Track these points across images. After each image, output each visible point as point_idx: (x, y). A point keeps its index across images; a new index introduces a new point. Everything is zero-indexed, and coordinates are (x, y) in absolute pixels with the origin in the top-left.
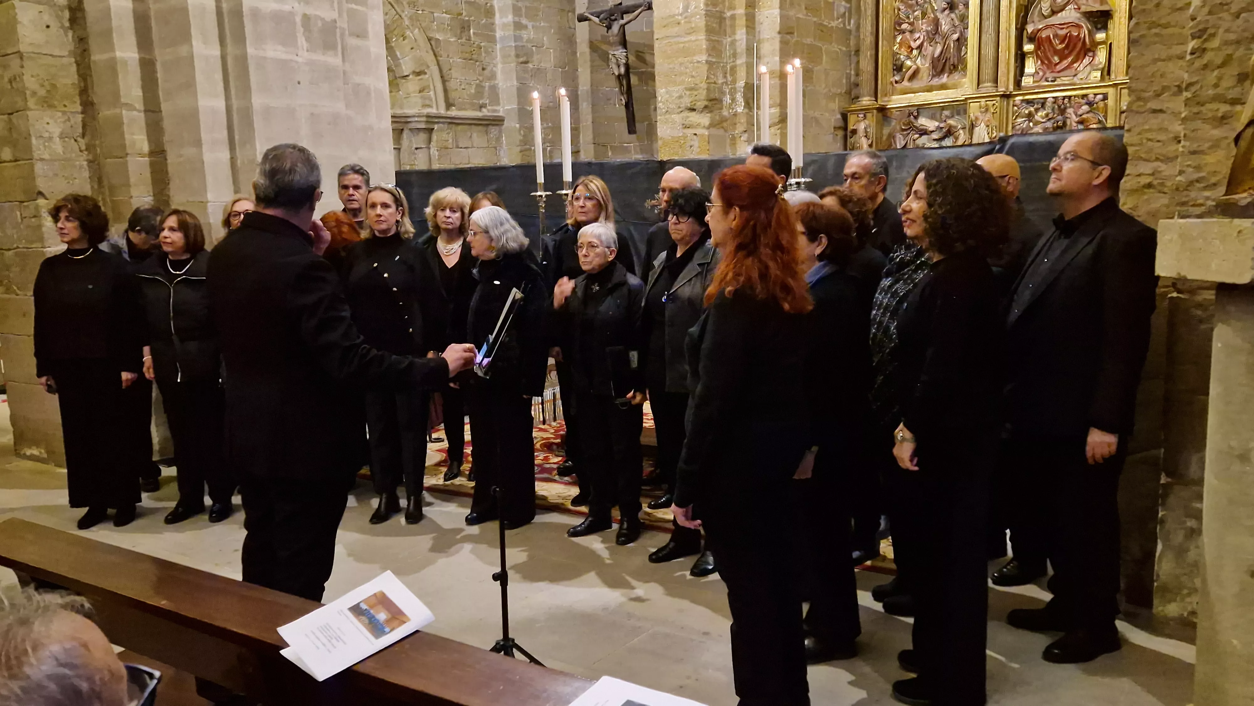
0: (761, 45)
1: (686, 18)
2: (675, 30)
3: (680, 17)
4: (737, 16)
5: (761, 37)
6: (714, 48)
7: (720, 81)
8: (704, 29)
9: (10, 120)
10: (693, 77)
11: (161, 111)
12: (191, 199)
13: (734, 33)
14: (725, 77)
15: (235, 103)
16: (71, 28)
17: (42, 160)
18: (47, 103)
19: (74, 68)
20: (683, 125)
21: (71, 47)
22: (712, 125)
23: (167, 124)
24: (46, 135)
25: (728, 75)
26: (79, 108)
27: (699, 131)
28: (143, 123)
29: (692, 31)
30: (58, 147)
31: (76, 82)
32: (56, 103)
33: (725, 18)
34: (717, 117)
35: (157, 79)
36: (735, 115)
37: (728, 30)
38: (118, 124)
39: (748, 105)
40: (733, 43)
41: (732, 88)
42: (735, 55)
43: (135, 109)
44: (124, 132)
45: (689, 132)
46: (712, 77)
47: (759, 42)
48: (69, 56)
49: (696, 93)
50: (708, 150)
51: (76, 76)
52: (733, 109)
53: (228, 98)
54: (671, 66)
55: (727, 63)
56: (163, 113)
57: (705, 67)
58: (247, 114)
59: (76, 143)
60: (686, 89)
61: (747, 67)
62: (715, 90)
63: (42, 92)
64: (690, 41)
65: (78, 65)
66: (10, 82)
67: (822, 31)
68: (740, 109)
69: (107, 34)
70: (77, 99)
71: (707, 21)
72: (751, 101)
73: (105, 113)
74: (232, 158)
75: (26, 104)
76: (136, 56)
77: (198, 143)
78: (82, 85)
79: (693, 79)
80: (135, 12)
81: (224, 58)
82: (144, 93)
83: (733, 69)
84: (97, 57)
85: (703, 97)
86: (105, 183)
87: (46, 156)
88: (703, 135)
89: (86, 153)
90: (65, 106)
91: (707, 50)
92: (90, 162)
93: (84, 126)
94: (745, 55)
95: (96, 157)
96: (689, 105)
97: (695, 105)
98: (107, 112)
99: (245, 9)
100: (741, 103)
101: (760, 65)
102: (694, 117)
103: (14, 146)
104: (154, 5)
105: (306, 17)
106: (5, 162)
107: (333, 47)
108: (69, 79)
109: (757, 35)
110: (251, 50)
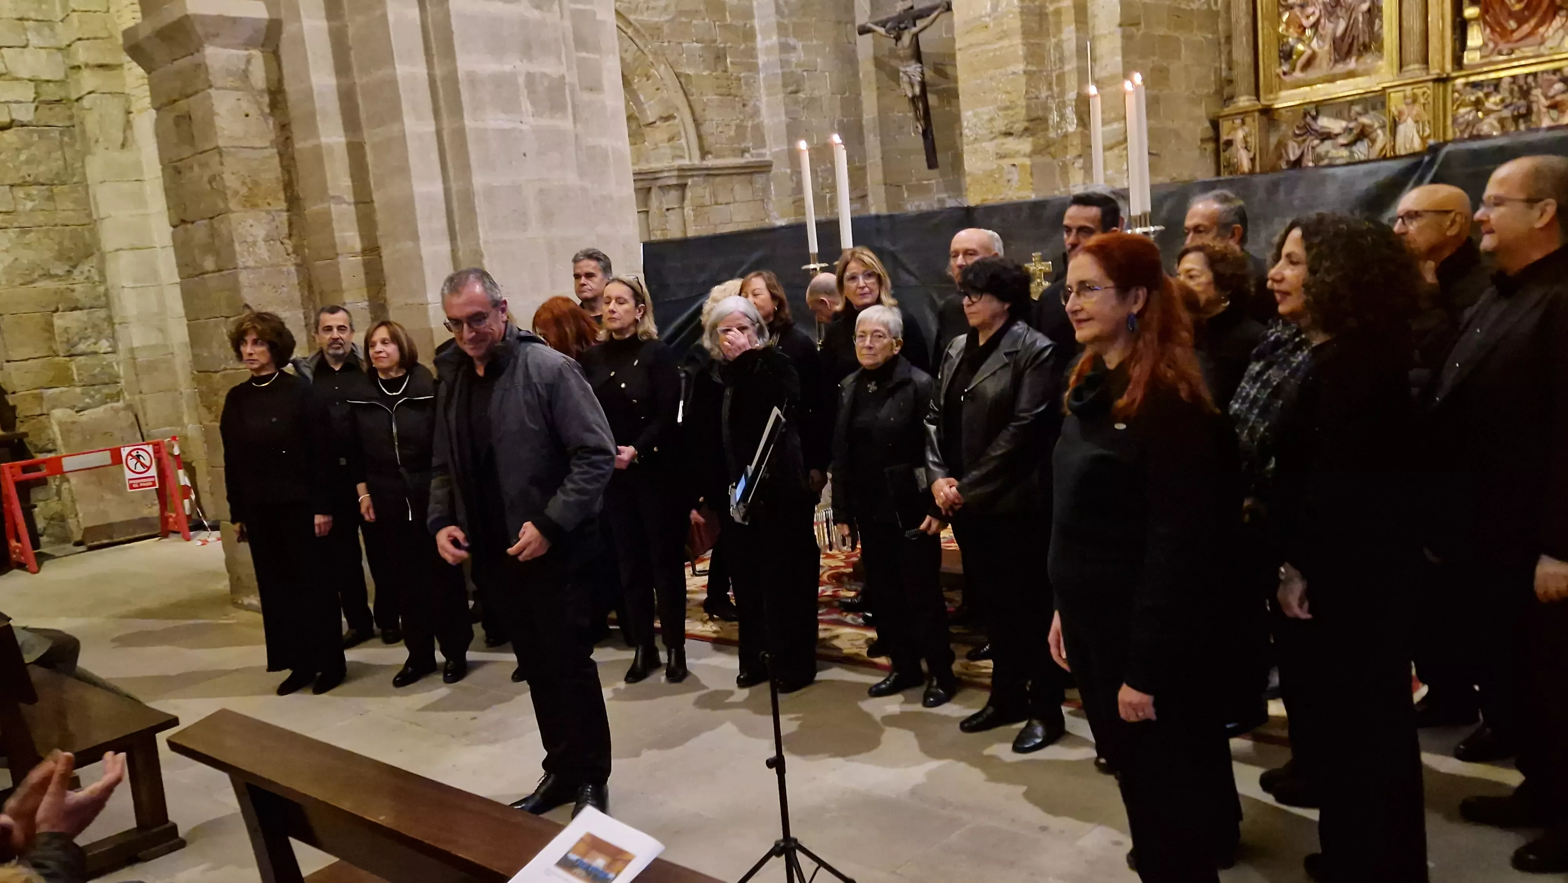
0: (1097, 44)
1: (995, 19)
2: (982, 36)
3: (987, 19)
4: (1063, 10)
5: (1097, 33)
6: (1034, 54)
7: (1044, 94)
8: (1020, 31)
9: (212, 225)
10: (1007, 92)
11: (372, 201)
12: (410, 301)
13: (1059, 30)
14: (1050, 88)
15: (454, 186)
16: (272, 113)
17: (247, 268)
18: (250, 203)
19: (277, 160)
20: (997, 154)
21: (272, 136)
22: (1036, 151)
23: (380, 217)
24: (250, 239)
25: (1054, 86)
26: (284, 205)
27: (1017, 161)
28: (353, 217)
29: (1004, 35)
30: (263, 251)
31: (280, 175)
32: (260, 202)
33: (1047, 14)
34: (1042, 141)
35: (367, 166)
36: (1066, 136)
37: (1052, 30)
38: (326, 222)
39: (1082, 121)
40: (1059, 46)
41: (1059, 102)
42: (1062, 60)
43: (345, 202)
44: (333, 229)
45: (1006, 163)
46: (1033, 90)
47: (1093, 40)
48: (272, 147)
49: (1011, 112)
50: (1032, 184)
51: (279, 169)
52: (1062, 129)
53: (445, 180)
54: (979, 81)
55: (1051, 70)
56: (375, 204)
57: (1023, 80)
58: (468, 197)
59: (282, 247)
60: (1000, 109)
61: (1079, 73)
62: (1037, 106)
63: (244, 191)
64: (1001, 48)
65: (281, 155)
66: (210, 182)
67: (1178, 17)
68: (1072, 127)
69: (311, 117)
70: (282, 195)
71: (1022, 20)
72: (1085, 117)
73: (312, 208)
74: (454, 250)
75: (228, 206)
76: (343, 140)
77: (415, 236)
78: (286, 177)
79: (1008, 95)
80: (339, 89)
81: (439, 134)
82: (353, 182)
83: (1061, 78)
84: (301, 144)
85: (1022, 118)
86: (316, 288)
87: (251, 263)
88: (1023, 166)
89: (294, 256)
90: (269, 204)
91: (1025, 58)
92: (297, 265)
93: (290, 225)
94: (1075, 58)
95: (304, 259)
96: (1003, 129)
97: (1011, 128)
98: (314, 208)
99: (461, 74)
100: (1073, 119)
101: (1097, 69)
102: (1011, 144)
103: (217, 254)
104: (360, 80)
105: (530, 77)
106: (207, 273)
107: (562, 108)
108: (272, 173)
109: (1090, 31)
110: (469, 122)
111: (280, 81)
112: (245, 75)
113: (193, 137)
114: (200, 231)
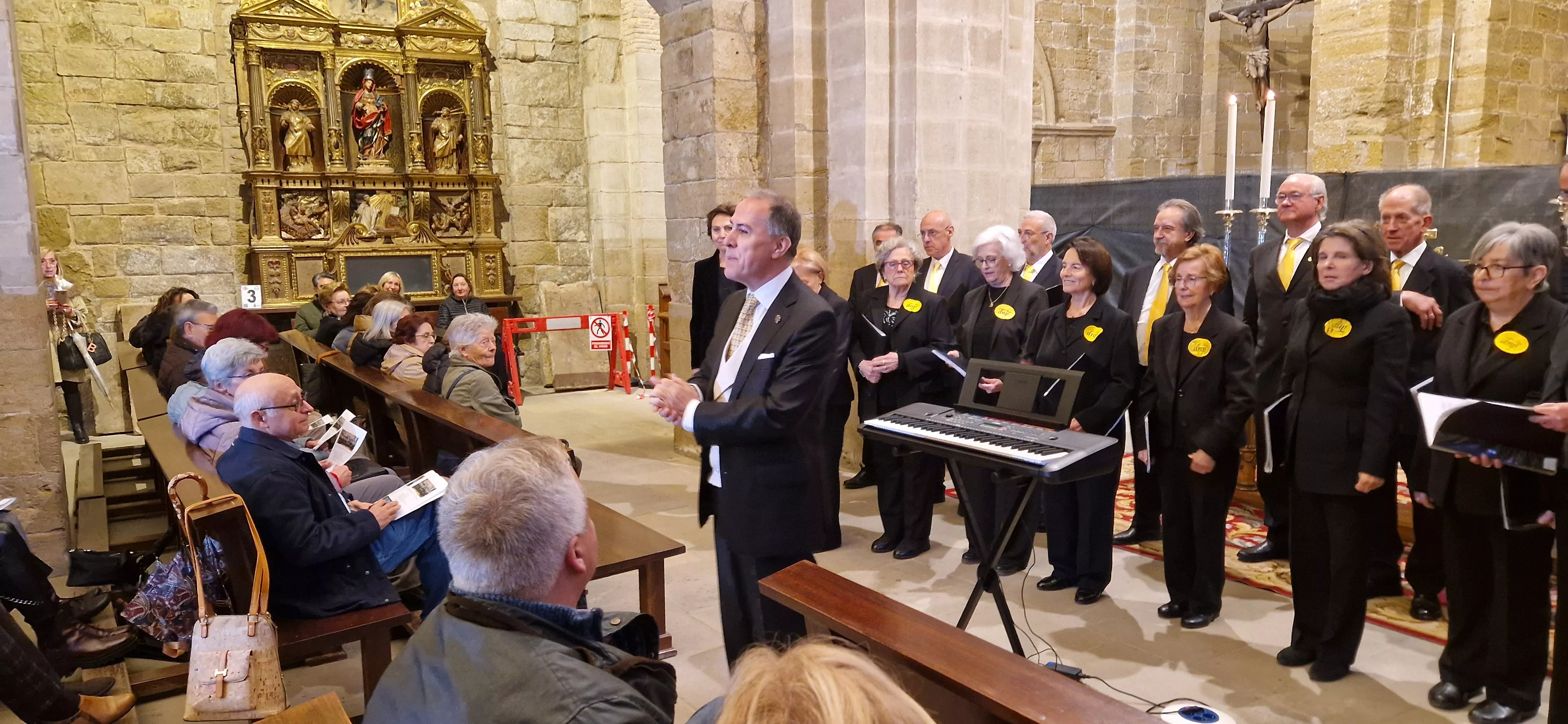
0: (1463, 36)
1: (1363, 8)
2: (1348, 23)
3: (1355, 8)
4: (1431, 3)
5: (1463, 25)
6: (1399, 41)
7: (1403, 79)
8: (1388, 20)
9: (698, 141)
10: (1366, 75)
11: (826, 129)
12: (848, 217)
13: (1425, 22)
14: (1410, 74)
15: (898, 121)
16: (756, 53)
17: (722, 179)
18: (731, 125)
19: (755, 92)
20: (1349, 131)
21: (754, 71)
22: (1389, 131)
23: (831, 144)
24: (728, 155)
25: (1413, 72)
26: (756, 130)
27: (1369, 138)
28: (810, 142)
29: (1374, 22)
30: (736, 167)
31: (756, 105)
32: (738, 125)
33: (1415, 6)
34: (1395, 122)
35: (826, 99)
36: (1419, 118)
37: (1418, 20)
38: (789, 145)
39: (1439, 106)
40: (1423, 35)
41: (1417, 87)
42: (1425, 49)
43: (805, 129)
44: (794, 152)
45: (1357, 139)
46: (1394, 75)
47: (1459, 32)
48: (752, 80)
49: (1370, 94)
50: (1381, 160)
51: (756, 99)
52: (1416, 112)
53: (891, 115)
54: (1338, 64)
55: (1413, 58)
56: (829, 133)
57: (1386, 64)
58: (909, 130)
59: (750, 163)
60: (1357, 90)
61: (1441, 62)
62: (1395, 90)
63: (728, 115)
64: (1366, 35)
65: (758, 87)
66: (702, 106)
67: (1544, 15)
68: (1427, 111)
69: (788, 57)
70: (755, 121)
71: (1392, 10)
72: (1442, 102)
73: (777, 133)
74: (890, 176)
75: (715, 127)
76: (811, 77)
77: (861, 162)
78: (760, 107)
79: (1367, 78)
80: (813, 32)
81: (891, 75)
82: (814, 113)
83: (1421, 65)
84: (775, 79)
85: (1378, 99)
87: (727, 175)
88: (1375, 143)
89: (758, 171)
90: (745, 128)
91: (1390, 45)
92: (761, 180)
93: (758, 147)
94: (1439, 47)
95: (765, 174)
96: (1358, 108)
97: (1366, 108)
98: (779, 133)
99: (918, 25)
100: (1429, 104)
101: (1459, 59)
102: (1364, 122)
103: (700, 167)
104: (830, 27)
105: (974, 31)
106: (689, 181)
107: (998, 59)
108: (750, 102)
109: (1457, 22)
110: (919, 66)
111: (765, 27)
112: (740, 19)
113: (692, 69)
114: (688, 146)
